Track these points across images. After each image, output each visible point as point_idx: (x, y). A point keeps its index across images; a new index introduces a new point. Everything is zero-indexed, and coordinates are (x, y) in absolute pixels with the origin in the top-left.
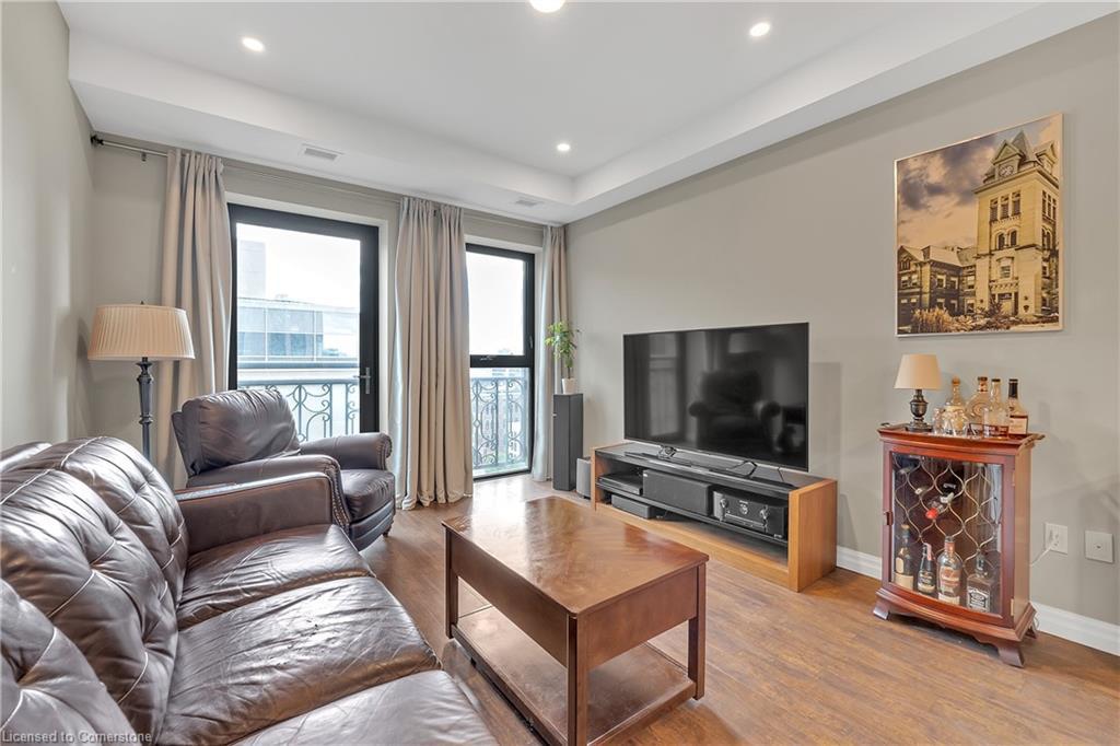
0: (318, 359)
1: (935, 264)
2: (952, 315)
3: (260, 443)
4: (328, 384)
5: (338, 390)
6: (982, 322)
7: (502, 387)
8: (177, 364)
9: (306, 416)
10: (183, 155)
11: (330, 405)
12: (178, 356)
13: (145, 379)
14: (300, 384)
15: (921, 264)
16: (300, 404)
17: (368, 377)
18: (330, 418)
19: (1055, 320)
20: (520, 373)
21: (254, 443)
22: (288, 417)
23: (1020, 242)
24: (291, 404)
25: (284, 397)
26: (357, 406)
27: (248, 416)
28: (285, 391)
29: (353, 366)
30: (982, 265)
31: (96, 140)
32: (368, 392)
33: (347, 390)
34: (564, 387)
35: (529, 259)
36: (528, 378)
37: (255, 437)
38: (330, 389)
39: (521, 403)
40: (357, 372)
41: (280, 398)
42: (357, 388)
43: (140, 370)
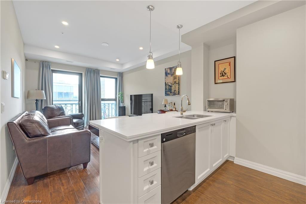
0: (72, 99)
1: (169, 85)
2: (170, 93)
3: (58, 114)
4: (72, 104)
5: (74, 105)
6: (173, 94)
7: (110, 105)
8: (42, 100)
9: (67, 110)
10: (43, 62)
11: (72, 108)
12: (43, 99)
13: (37, 103)
14: (66, 104)
15: (167, 85)
16: (66, 108)
17: (80, 103)
18: (72, 111)
19: (179, 94)
20: (114, 102)
21: (57, 114)
22: (63, 110)
23: (177, 83)
24: (64, 108)
25: (63, 107)
26: (78, 109)
27: (56, 110)
28: (63, 106)
29: (77, 101)
30: (173, 85)
31: (26, 60)
32: (80, 106)
33: (76, 106)
34: (121, 105)
35: (116, 79)
36: (116, 103)
37: (57, 113)
38: (72, 105)
39: (114, 108)
40: (78, 102)
41: (62, 107)
42: (78, 105)
43: (36, 101)
